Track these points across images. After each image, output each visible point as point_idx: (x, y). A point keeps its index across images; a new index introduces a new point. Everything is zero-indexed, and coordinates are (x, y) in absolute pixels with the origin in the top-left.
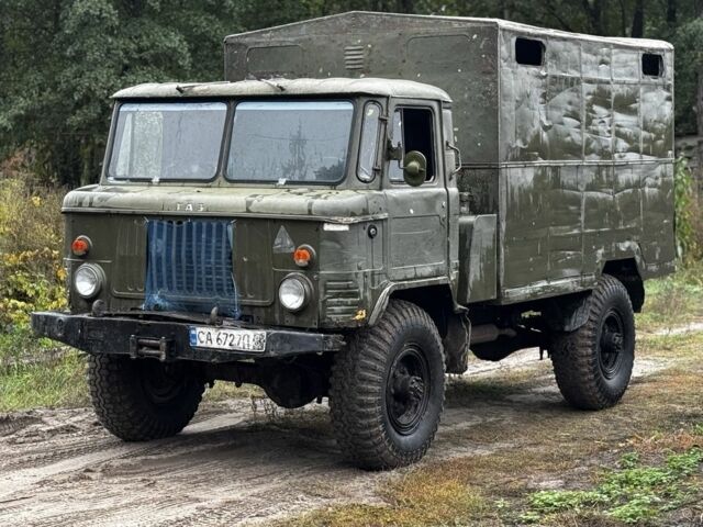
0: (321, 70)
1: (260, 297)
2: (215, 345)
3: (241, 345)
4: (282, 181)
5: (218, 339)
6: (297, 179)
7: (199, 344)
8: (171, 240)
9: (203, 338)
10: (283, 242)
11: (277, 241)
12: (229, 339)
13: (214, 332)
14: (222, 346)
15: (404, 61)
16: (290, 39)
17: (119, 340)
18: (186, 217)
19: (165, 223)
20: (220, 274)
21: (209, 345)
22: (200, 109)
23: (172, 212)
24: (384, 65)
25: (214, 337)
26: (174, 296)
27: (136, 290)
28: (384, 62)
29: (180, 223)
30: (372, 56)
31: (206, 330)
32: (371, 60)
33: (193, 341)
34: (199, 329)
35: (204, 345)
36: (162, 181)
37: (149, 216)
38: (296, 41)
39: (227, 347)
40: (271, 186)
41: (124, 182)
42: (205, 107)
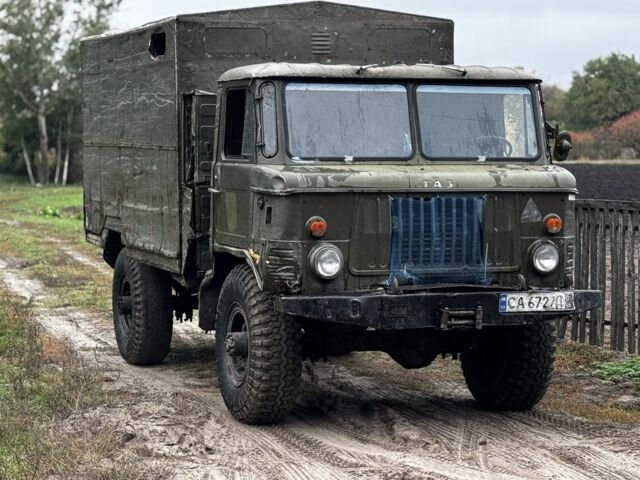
0: (286, 54)
1: (507, 263)
2: (527, 308)
3: (554, 306)
4: (482, 159)
5: (530, 303)
6: (495, 156)
7: (508, 309)
8: (419, 216)
9: (514, 303)
10: (531, 213)
11: (525, 212)
12: (543, 302)
13: (525, 297)
14: (534, 309)
15: (369, 49)
16: (252, 22)
17: (421, 315)
18: (434, 194)
19: (411, 200)
20: (450, 246)
21: (521, 309)
22: (377, 90)
23: (419, 189)
24: (350, 52)
25: (526, 301)
26: (419, 270)
27: (378, 267)
28: (351, 49)
29: (427, 199)
30: (339, 43)
31: (517, 296)
32: (338, 47)
33: (503, 307)
34: (510, 296)
35: (514, 310)
36: (357, 160)
37: (392, 194)
38: (259, 24)
39: (541, 308)
40: (472, 163)
41: (312, 162)
42: (382, 89)
